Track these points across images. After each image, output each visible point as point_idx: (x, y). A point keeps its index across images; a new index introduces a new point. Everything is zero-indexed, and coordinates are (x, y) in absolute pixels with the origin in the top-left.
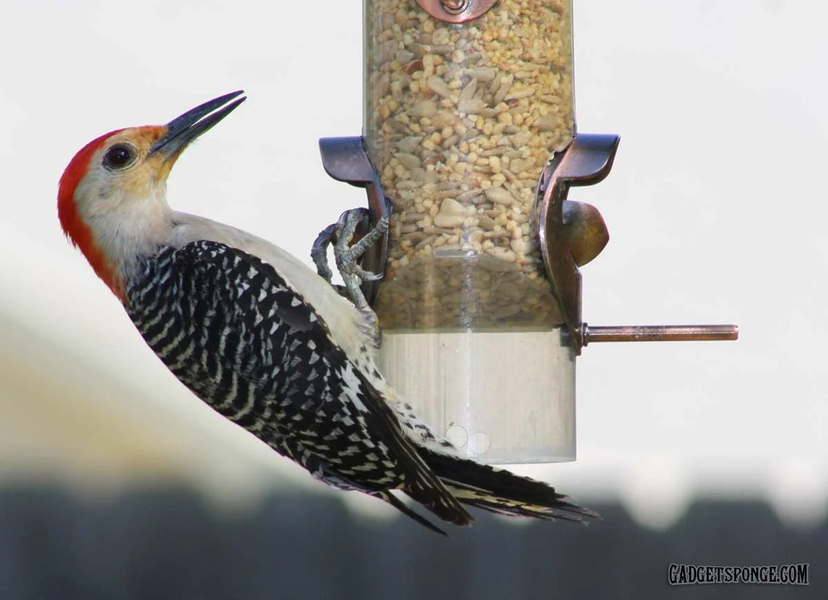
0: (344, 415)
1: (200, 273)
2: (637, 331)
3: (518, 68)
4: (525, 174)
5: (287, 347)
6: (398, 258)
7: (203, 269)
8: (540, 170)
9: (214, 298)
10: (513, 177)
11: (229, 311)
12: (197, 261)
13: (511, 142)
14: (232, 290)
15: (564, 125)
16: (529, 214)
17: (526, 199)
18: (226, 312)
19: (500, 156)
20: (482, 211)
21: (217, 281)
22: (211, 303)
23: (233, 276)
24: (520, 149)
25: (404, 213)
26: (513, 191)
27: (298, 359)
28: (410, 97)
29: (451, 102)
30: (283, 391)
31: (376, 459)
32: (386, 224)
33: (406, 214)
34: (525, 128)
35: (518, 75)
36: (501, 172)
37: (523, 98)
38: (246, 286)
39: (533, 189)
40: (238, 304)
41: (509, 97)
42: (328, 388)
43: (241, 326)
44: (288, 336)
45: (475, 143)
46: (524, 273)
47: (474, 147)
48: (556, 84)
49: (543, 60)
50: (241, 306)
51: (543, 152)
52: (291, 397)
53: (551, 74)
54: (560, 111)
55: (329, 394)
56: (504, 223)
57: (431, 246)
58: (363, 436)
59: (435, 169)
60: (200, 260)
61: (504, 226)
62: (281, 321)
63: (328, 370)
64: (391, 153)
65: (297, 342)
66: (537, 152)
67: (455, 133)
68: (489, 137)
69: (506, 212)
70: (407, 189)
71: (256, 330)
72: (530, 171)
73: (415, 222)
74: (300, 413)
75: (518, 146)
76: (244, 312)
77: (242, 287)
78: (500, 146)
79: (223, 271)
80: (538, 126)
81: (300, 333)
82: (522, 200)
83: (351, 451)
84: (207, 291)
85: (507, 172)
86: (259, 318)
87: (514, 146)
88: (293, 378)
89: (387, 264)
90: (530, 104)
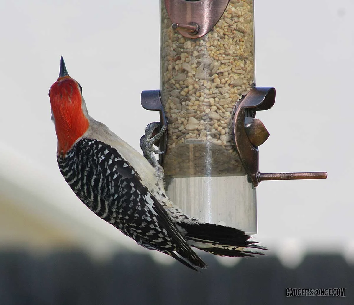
0: (147, 216)
1: (83, 151)
2: (281, 175)
3: (222, 58)
4: (226, 106)
5: (121, 185)
6: (171, 144)
7: (84, 150)
8: (234, 104)
9: (89, 162)
10: (220, 107)
11: (95, 168)
12: (82, 146)
13: (219, 91)
14: (97, 159)
15: (247, 84)
16: (228, 124)
17: (227, 117)
18: (94, 169)
19: (214, 98)
20: (206, 122)
21: (90, 155)
22: (88, 165)
23: (97, 153)
24: (224, 95)
25: (173, 124)
26: (220, 114)
27: (125, 191)
28: (175, 72)
29: (192, 74)
30: (119, 205)
31: (163, 236)
32: (165, 129)
33: (175, 124)
34: (227, 85)
35: (223, 62)
36: (215, 105)
37: (225, 72)
38: (103, 158)
39: (231, 113)
40: (99, 165)
41: (218, 71)
42: (139, 204)
43: (101, 175)
44: (122, 180)
45: (203, 92)
46: (227, 150)
47: (202, 94)
48: (242, 65)
49: (236, 55)
50: (101, 167)
51: (236, 96)
52: (123, 208)
53: (240, 61)
54: (244, 77)
55: (140, 206)
56: (217, 128)
57: (184, 139)
58: (156, 226)
59: (185, 104)
60: (83, 146)
61: (217, 129)
62: (118, 174)
63: (140, 196)
64: (168, 97)
65: (125, 183)
66: (232, 95)
67: (194, 88)
68: (209, 89)
69: (217, 123)
70: (174, 113)
71: (107, 177)
72: (229, 104)
73: (177, 128)
74: (127, 215)
75: (223, 93)
76: (102, 169)
77: (101, 158)
78: (214, 93)
79: (93, 151)
80: (233, 84)
81: (127, 179)
82: (225, 117)
83: (151, 232)
84: (85, 160)
85: (218, 105)
86: (109, 172)
87: (221, 94)
88: (123, 199)
89: (167, 147)
90: (229, 74)
